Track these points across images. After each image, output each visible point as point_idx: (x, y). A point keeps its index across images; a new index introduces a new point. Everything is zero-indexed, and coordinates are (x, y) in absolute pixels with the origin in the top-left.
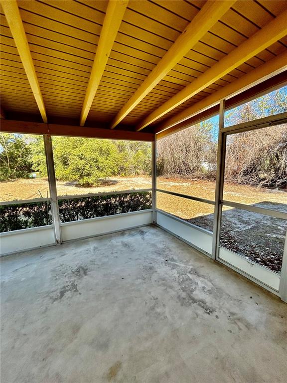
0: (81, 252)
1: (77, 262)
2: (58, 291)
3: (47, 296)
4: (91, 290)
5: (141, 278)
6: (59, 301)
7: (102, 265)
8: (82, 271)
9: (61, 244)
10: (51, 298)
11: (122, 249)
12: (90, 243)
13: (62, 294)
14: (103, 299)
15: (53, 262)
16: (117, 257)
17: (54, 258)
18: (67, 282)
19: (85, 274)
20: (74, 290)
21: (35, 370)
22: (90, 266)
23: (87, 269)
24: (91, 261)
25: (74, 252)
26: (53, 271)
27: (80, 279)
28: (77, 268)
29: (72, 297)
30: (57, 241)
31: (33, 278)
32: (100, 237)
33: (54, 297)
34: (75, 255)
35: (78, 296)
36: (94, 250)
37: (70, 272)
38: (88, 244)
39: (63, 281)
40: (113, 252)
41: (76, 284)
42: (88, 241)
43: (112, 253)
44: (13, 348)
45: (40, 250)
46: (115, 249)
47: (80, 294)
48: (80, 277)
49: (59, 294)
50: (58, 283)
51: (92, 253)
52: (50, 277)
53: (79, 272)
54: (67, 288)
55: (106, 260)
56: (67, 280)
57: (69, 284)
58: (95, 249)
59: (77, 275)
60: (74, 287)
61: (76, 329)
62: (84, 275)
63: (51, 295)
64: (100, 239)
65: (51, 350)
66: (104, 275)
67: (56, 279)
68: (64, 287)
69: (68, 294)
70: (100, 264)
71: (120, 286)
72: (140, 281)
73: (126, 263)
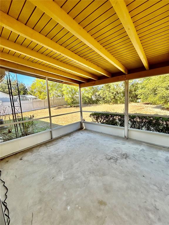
0: (133, 147)
1: (126, 151)
2: (110, 157)
3: (106, 156)
4: (122, 167)
5: (158, 187)
6: (107, 160)
7: (138, 160)
8: (126, 156)
9: (127, 139)
10: (106, 157)
11: (162, 161)
12: (142, 145)
13: (111, 159)
14: (123, 175)
15: (118, 145)
16: (152, 163)
17: (119, 143)
18: (116, 156)
19: (126, 158)
20: (116, 161)
21: (87, 173)
22: (131, 157)
23: (128, 157)
24: (134, 155)
25: (130, 145)
26: (115, 148)
27: (121, 158)
28: (124, 153)
29: (112, 163)
30: (125, 136)
31: (107, 146)
32: (151, 146)
33: (107, 158)
34: (128, 147)
35: (115, 164)
36: (141, 150)
37: (120, 153)
38: (140, 145)
39: (115, 155)
40: (153, 158)
41: (118, 159)
42: (142, 144)
43: (151, 159)
44: (88, 162)
45: (117, 137)
46: (156, 158)
47: (116, 164)
48: (122, 158)
49: (109, 158)
50: (112, 154)
51: (138, 151)
52: (112, 150)
53: (124, 155)
54: (113, 158)
55: (143, 159)
56: (116, 155)
57: (116, 157)
58: (143, 150)
59: (122, 156)
60: (117, 160)
61: (104, 174)
62: (124, 158)
63: (107, 156)
64: (150, 147)
65: (93, 172)
66: (134, 166)
67: (113, 152)
68: (113, 157)
69: (112, 161)
70: (138, 159)
71: (138, 178)
72: (156, 188)
73: (156, 170)
